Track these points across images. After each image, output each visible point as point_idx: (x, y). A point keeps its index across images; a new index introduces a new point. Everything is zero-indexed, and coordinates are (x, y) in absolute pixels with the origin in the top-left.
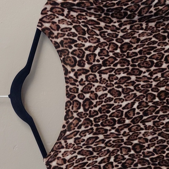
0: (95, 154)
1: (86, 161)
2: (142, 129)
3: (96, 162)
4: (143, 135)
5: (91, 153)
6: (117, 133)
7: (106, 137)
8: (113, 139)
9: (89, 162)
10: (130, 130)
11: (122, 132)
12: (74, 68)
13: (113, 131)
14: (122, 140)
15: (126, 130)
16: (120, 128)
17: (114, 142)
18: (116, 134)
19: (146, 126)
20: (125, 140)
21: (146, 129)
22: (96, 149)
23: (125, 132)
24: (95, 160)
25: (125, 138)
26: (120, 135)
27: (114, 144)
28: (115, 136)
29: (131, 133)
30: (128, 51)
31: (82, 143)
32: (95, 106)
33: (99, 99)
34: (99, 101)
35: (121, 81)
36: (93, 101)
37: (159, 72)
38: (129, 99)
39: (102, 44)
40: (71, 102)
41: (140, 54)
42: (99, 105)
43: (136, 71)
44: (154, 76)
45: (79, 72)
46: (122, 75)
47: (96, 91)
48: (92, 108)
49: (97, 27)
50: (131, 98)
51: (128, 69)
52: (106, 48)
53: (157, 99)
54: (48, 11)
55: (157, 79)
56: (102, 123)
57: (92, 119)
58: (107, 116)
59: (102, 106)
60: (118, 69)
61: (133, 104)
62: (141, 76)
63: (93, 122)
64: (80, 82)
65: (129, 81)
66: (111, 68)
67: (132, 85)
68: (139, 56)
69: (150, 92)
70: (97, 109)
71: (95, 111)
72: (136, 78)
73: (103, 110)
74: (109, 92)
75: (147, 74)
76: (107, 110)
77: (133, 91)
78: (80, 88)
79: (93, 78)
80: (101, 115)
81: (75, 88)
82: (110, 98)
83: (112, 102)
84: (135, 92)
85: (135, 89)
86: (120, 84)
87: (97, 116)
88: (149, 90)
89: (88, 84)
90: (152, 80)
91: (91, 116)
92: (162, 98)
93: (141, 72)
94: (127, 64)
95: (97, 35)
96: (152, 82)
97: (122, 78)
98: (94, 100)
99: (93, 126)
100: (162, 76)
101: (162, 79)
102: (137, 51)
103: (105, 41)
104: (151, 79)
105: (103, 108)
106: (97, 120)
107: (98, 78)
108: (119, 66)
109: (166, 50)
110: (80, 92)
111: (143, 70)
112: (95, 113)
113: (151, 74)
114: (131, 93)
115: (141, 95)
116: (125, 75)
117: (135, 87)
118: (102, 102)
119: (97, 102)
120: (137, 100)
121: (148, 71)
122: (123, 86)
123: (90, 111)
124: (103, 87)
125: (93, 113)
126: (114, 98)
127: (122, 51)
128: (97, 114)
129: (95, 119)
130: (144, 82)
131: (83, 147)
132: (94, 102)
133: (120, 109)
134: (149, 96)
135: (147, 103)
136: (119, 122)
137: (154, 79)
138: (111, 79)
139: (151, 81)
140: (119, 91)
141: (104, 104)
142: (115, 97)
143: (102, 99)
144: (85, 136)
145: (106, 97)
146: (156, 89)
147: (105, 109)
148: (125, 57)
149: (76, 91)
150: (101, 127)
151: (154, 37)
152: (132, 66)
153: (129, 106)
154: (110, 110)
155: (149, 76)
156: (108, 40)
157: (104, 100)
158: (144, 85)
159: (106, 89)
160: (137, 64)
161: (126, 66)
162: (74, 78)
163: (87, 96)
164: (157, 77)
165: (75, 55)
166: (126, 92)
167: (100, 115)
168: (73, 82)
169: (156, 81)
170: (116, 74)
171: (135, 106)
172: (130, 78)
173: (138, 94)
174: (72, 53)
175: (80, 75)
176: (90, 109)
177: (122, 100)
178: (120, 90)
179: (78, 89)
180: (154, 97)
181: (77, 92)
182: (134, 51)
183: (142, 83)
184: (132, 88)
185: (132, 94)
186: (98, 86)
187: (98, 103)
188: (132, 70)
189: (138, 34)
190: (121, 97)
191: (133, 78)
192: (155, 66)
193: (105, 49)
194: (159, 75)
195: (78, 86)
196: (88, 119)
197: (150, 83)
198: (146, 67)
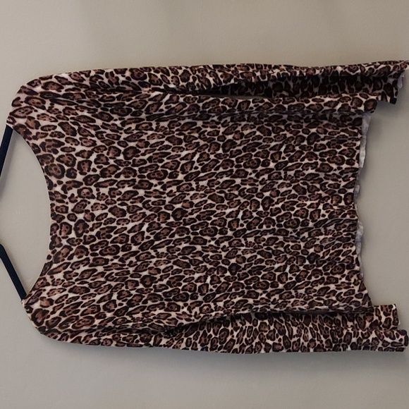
0: (92, 291)
1: (80, 300)
2: (153, 257)
3: (94, 301)
4: (155, 264)
5: (87, 290)
6: (121, 263)
7: (107, 269)
8: (116, 271)
9: (85, 301)
10: (138, 259)
11: (127, 262)
12: (62, 180)
13: (116, 261)
14: (128, 272)
15: (133, 259)
16: (125, 257)
17: (117, 274)
18: (120, 265)
19: (157, 254)
20: (131, 272)
21: (158, 257)
22: (93, 285)
23: (131, 262)
24: (92, 299)
25: (131, 270)
26: (125, 265)
27: (118, 277)
28: (119, 267)
29: (139, 263)
30: (134, 158)
31: (75, 278)
32: (92, 230)
33: (97, 220)
34: (97, 224)
35: (125, 197)
36: (88, 223)
37: (174, 185)
38: (136, 220)
39: (99, 148)
40: (59, 224)
41: (150, 162)
42: (97, 228)
43: (145, 184)
44: (168, 190)
45: (68, 186)
46: (127, 188)
47: (92, 210)
48: (87, 232)
49: (92, 126)
50: (139, 218)
51: (134, 181)
52: (105, 153)
53: (172, 219)
54: (22, 102)
55: (171, 194)
56: (100, 252)
57: (87, 246)
58: (108, 242)
59: (101, 229)
60: (121, 181)
61: (142, 225)
62: (151, 190)
63: (89, 250)
64: (69, 198)
65: (136, 197)
66: (112, 180)
67: (140, 202)
68: (148, 164)
69: (163, 210)
70: (94, 233)
71: (91, 236)
72: (145, 192)
73: (102, 235)
74: (110, 210)
75: (158, 188)
76: (107, 234)
77: (141, 209)
78: (71, 206)
79: (88, 193)
80: (100, 240)
81: (63, 206)
82: (111, 218)
83: (114, 224)
84: (144, 210)
85: (144, 207)
86: (125, 200)
87: (94, 243)
88: (161, 208)
89: (81, 201)
90: (165, 195)
91: (86, 243)
92: (178, 217)
93: (151, 185)
94: (133, 174)
95: (92, 136)
96: (165, 197)
97: (127, 192)
98: (89, 221)
99: (89, 256)
100: (178, 189)
101: (177, 194)
102: (146, 157)
103: (103, 144)
104: (164, 193)
105: (102, 232)
106: (95, 248)
107: (95, 193)
108: (122, 178)
109: (182, 156)
110: (70, 211)
111: (154, 182)
112: (92, 239)
113: (164, 187)
114: (138, 212)
115: (152, 214)
116: (131, 189)
117: (144, 204)
118: (101, 224)
119: (94, 225)
120: (146, 220)
121: (160, 183)
122: (128, 203)
123: (85, 236)
124: (102, 205)
125: (89, 239)
126: (117, 219)
127: (126, 158)
128: (95, 240)
129: (92, 247)
130: (155, 197)
131: (76, 283)
132: (90, 224)
133: (125, 232)
134: (162, 215)
135: (159, 224)
136: (124, 249)
137: (168, 194)
138: (112, 194)
139: (163, 196)
140: (122, 210)
141: (103, 226)
142: (118, 217)
143: (100, 220)
144: (79, 268)
145: (106, 217)
146: (170, 207)
147: (104, 234)
148: (130, 166)
149: (64, 210)
150: (100, 256)
151: (166, 140)
152: (139, 177)
153: (137, 229)
154: (112, 234)
155: (162, 190)
156: (108, 142)
157: (103, 221)
158: (155, 202)
159: (106, 208)
160: (146, 174)
161: (132, 178)
162: (62, 193)
163: (80, 216)
164: (171, 191)
165: (63, 162)
166: (133, 210)
167: (98, 241)
168: (60, 198)
169: (170, 196)
170: (119, 187)
171: (144, 229)
172: (137, 193)
173: (148, 213)
174: (58, 160)
175: (70, 188)
176: (85, 234)
177: (127, 221)
178: (125, 208)
179: (67, 208)
180: (168, 216)
181: (67, 212)
182: (141, 157)
183: (153, 199)
184: (140, 205)
185: (140, 213)
186: (95, 204)
187: (96, 226)
188: (140, 182)
189: (147, 135)
190: (125, 218)
191: (141, 192)
192: (169, 178)
193: (103, 155)
194: (174, 188)
195: (67, 203)
196: (82, 247)
197: (163, 199)
198: (157, 179)
